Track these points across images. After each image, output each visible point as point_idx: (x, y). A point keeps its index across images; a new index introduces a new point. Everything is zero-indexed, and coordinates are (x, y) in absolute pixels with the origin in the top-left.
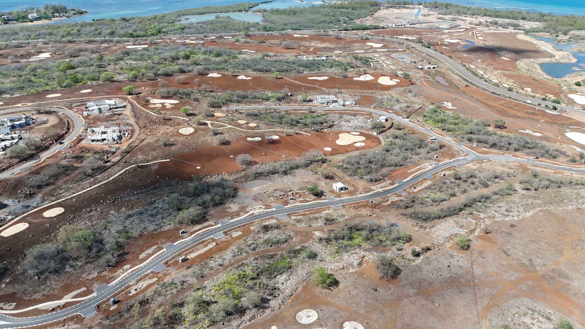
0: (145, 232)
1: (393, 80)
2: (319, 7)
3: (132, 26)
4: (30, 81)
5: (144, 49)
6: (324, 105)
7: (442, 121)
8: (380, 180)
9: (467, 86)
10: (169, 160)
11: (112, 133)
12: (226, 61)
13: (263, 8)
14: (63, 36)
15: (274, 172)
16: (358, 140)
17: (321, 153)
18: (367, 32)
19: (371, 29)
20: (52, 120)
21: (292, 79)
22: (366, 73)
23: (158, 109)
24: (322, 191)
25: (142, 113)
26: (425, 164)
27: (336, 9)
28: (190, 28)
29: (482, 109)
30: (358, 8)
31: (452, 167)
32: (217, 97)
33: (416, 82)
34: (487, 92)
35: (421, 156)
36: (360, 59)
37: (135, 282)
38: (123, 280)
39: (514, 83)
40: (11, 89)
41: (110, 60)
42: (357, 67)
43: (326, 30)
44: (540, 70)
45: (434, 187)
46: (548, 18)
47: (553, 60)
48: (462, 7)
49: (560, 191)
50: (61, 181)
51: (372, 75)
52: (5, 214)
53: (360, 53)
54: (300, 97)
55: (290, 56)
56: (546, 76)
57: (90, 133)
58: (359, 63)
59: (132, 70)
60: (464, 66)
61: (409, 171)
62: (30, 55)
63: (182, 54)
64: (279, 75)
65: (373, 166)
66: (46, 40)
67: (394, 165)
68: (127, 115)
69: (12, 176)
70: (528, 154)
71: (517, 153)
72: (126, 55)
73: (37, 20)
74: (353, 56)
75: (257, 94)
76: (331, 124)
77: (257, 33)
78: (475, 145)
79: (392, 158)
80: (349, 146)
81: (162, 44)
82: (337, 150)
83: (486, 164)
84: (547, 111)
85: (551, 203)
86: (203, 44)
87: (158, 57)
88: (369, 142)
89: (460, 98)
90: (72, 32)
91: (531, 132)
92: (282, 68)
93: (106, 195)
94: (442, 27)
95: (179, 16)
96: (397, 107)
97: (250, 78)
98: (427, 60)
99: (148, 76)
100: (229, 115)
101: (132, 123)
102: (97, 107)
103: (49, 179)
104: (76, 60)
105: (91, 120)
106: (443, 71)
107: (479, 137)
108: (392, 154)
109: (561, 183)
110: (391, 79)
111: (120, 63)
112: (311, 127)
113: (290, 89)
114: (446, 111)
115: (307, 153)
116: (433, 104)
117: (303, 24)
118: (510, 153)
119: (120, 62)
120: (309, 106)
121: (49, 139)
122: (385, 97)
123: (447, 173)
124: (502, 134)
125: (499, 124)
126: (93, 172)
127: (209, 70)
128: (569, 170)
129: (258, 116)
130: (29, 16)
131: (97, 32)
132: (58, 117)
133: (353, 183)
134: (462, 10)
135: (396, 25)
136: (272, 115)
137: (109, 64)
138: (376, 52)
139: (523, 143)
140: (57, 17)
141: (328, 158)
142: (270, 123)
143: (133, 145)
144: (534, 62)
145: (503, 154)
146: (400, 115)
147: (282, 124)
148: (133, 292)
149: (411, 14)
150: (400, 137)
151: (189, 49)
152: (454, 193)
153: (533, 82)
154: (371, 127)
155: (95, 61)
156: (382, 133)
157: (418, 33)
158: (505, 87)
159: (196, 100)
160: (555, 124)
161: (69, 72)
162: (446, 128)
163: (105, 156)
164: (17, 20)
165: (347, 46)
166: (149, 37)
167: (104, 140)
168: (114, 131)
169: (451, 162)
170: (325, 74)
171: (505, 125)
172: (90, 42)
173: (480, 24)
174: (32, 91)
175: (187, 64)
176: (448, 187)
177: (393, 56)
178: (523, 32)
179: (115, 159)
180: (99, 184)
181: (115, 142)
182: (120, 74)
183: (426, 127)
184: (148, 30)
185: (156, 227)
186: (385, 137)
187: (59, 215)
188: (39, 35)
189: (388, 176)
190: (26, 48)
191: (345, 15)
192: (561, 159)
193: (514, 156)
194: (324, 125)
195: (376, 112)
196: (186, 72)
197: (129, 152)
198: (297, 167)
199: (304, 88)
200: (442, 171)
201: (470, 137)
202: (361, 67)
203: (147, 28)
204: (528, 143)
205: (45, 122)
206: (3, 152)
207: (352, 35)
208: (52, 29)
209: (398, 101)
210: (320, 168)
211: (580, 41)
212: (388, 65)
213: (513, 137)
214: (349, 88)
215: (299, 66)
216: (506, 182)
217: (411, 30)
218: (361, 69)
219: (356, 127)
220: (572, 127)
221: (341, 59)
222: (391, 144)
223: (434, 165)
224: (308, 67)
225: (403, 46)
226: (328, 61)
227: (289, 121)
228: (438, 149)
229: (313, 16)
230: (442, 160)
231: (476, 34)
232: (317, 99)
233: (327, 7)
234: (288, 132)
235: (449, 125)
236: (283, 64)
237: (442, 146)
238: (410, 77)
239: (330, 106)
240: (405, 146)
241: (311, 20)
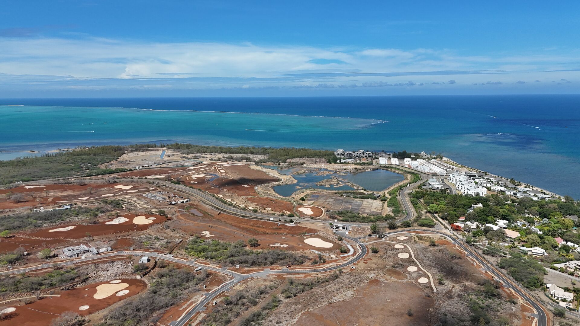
1: (148, 218)
2: (54, 155)
6: (74, 257)
7: (204, 250)
9: (220, 213)
16: (121, 289)
17: (76, 315)
18: (114, 176)
19: (118, 172)
21: (28, 235)
22: (119, 216)
26: (196, 297)
27: (76, 156)
29: (237, 232)
30: (100, 153)
31: (221, 293)
33: (173, 217)
34: (237, 217)
35: (190, 289)
36: (110, 203)
39: (257, 205)
42: (108, 211)
43: (67, 178)
44: (273, 192)
45: (208, 319)
46: (270, 151)
47: (281, 183)
48: (201, 147)
49: (313, 292)
51: (125, 216)
53: (109, 197)
54: (40, 254)
55: (23, 210)
56: (279, 196)
58: (109, 207)
60: (214, 196)
61: (181, 309)
64: (10, 233)
65: (141, 313)
67: (164, 306)
70: (282, 265)
71: (273, 266)
74: (101, 201)
76: (84, 277)
78: (237, 267)
79: (162, 299)
80: (110, 298)
82: (97, 306)
83: (250, 282)
84: (287, 225)
85: (309, 305)
88: (133, 287)
89: (215, 226)
91: (279, 245)
92: (13, 224)
94: (187, 165)
96: (157, 245)
98: (179, 195)
106: (196, 203)
107: (239, 258)
108: (160, 295)
109: (312, 284)
110: (147, 218)
112: (59, 287)
113: (26, 248)
114: (205, 240)
115: (57, 320)
116: (192, 235)
117: (37, 174)
118: (268, 267)
122: (144, 236)
123: (218, 300)
124: (257, 251)
125: (253, 242)
128: (315, 271)
134: (202, 149)
135: (143, 167)
138: (127, 194)
139: (276, 256)
141: (86, 318)
144: (268, 186)
145: (263, 270)
146: (162, 253)
147: (18, 291)
149: (156, 155)
150: (166, 275)
152: (228, 320)
153: (270, 202)
154: (133, 271)
156: (146, 274)
157: (166, 172)
158: (251, 210)
160: (295, 234)
162: (209, 256)
165: (93, 191)
169: (220, 289)
170: (71, 224)
171: (258, 243)
173: (219, 160)
176: (221, 315)
177: (145, 195)
178: (254, 163)
183: (189, 259)
186: (150, 278)
189: (160, 320)
191: (86, 161)
192: (307, 263)
193: (271, 269)
194: (77, 280)
195: (136, 254)
199: (44, 243)
200: (213, 299)
201: (232, 260)
202: (113, 211)
204: (279, 255)
207: (97, 180)
209: (157, 238)
211: (296, 166)
212: (141, 205)
213: (266, 252)
214: (101, 234)
215: (36, 219)
216: (271, 296)
217: (159, 170)
218: (112, 212)
219: (116, 275)
220: (307, 234)
221: (89, 206)
222: (157, 285)
223: (204, 296)
224: (48, 219)
225: (154, 185)
226: (72, 209)
227: (29, 285)
228: (205, 278)
229: (49, 165)
230: (211, 288)
231: (218, 168)
232: (63, 253)
233: (65, 155)
234: (28, 300)
235: (211, 253)
236: (14, 220)
237: (208, 275)
238: (165, 214)
239: (81, 258)
240: (173, 283)
241: (46, 169)
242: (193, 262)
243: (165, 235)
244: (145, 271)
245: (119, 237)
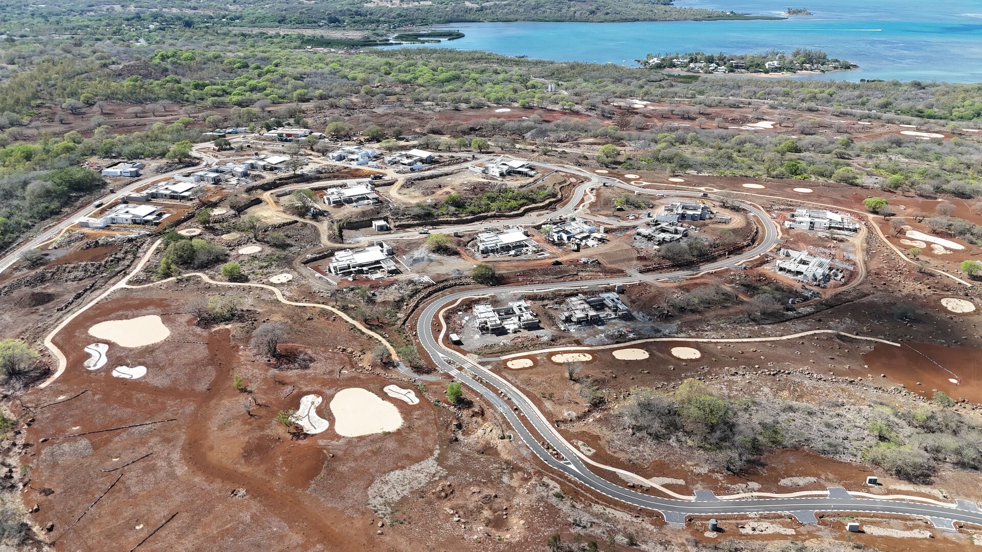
0: (806, 447)
3: (928, 98)
4: (730, 158)
5: (934, 141)
10: (899, 345)
11: (816, 267)
14: (803, 101)
20: (737, 221)
23: (917, 250)
25: (883, 249)
37: (758, 516)
38: (740, 503)
40: (702, 164)
41: (862, 149)
50: (713, 313)
52: (628, 329)
57: (782, 256)
59: (894, 172)
62: (744, 120)
66: (776, 103)
68: (854, 246)
69: (656, 283)
72: (894, 145)
73: (776, 71)
81: (975, 137)
87: (956, 159)
90: (819, 96)
93: (768, 360)
99: (921, 189)
101: (857, 261)
102: (809, 220)
103: (699, 304)
104: (808, 139)
105: (792, 236)
111: (877, 157)
119: (879, 155)
121: (721, 247)
126: (763, 317)
130: (767, 65)
131: (860, 101)
132: (747, 218)
137: (858, 156)
140: (806, 69)
143: (844, 298)
148: (748, 530)
155: (836, 146)
161: (789, 155)
163: (791, 299)
164: (747, 69)
166: (952, 120)
167: (799, 273)
168: (821, 265)
172: (842, 115)
174: (728, 173)
179: (803, 310)
180: (764, 339)
181: (815, 283)
182: (870, 174)
184: (957, 109)
185: (827, 448)
187: (691, 360)
188: (769, 94)
190: (744, 110)
197: (831, 307)
203: (955, 104)
205: (726, 222)
206: (657, 247)
208: (792, 88)
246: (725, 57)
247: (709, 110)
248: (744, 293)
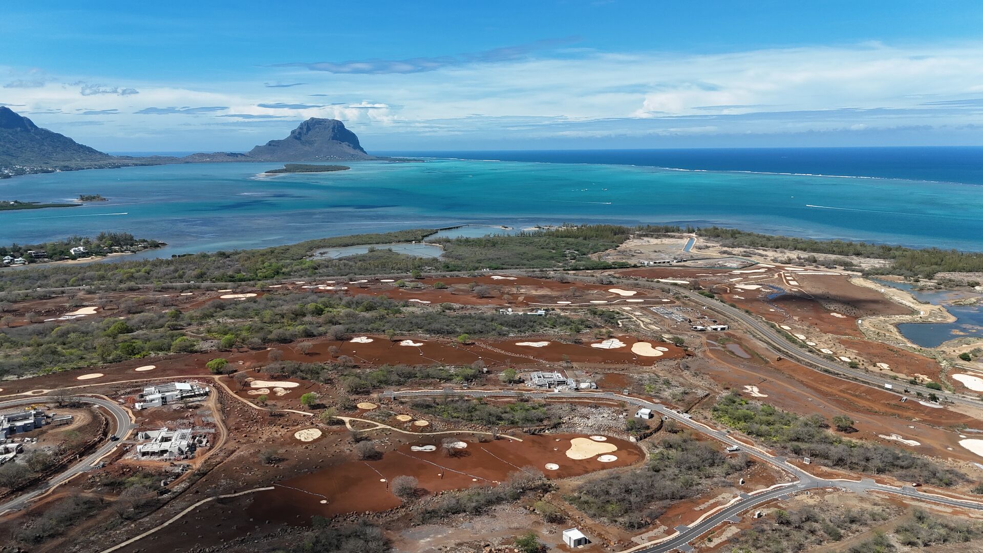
1: (657, 348)
2: (531, 235)
3: (234, 265)
4: (54, 352)
5: (249, 300)
6: (544, 388)
7: (746, 418)
8: (647, 524)
9: (780, 359)
10: (273, 488)
11: (178, 441)
12: (382, 318)
13: (444, 237)
14: (121, 282)
15: (456, 510)
16: (606, 452)
17: (541, 474)
18: (610, 273)
19: (615, 268)
20: (81, 418)
21: (490, 345)
22: (612, 337)
23: (263, 397)
24: (544, 547)
25: (235, 404)
26: (724, 495)
27: (559, 238)
28: (327, 267)
29: (812, 398)
30: (592, 236)
31: (771, 501)
32: (363, 376)
33: (696, 352)
34: (815, 370)
35: (715, 479)
36: (600, 315)
39: (859, 354)
40: (21, 366)
41: (192, 318)
42: (596, 326)
43: (544, 269)
44: (897, 334)
46: (897, 253)
47: (917, 318)
48: (758, 236)
49: (969, 548)
50: (78, 529)
51: (621, 339)
53: (599, 305)
54: (502, 375)
55: (487, 309)
56: (909, 345)
57: (141, 440)
58: (599, 321)
59: (225, 333)
60: (773, 326)
61: (697, 509)
62: (62, 310)
63: (311, 306)
64: (469, 338)
65: (632, 498)
66: (93, 287)
67: (669, 496)
68: (209, 409)
70: (902, 478)
71: (882, 476)
72: (218, 309)
73: (84, 257)
74: (588, 310)
75: (431, 371)
76: (555, 421)
77: (433, 273)
79: (666, 484)
80: (588, 461)
81: (280, 292)
82: (570, 468)
83: (832, 495)
84: (922, 403)
86: (346, 291)
87: (270, 311)
88: (624, 453)
89: (771, 379)
90: (136, 275)
91: (900, 439)
92: (474, 327)
94: (729, 266)
95: (311, 249)
96: (667, 394)
97: (421, 344)
98: (710, 317)
99: (251, 343)
100: (383, 406)
101: (217, 423)
102: (160, 395)
103: (57, 525)
104: (137, 317)
105: (147, 417)
106: (739, 334)
108: (664, 476)
109: (969, 532)
110: (654, 347)
112: (523, 428)
113: (487, 363)
114: (750, 402)
115: (515, 475)
116: (727, 389)
117: (508, 260)
118: (870, 477)
119: (208, 320)
120: (519, 389)
121: (69, 452)
122: (646, 376)
123: (765, 512)
124: (851, 442)
125: (844, 423)
126: (137, 511)
127: (354, 332)
128: (979, 507)
129: (432, 407)
130: (72, 251)
131: (177, 275)
132: (92, 412)
133: (598, 530)
134: (759, 241)
135: (655, 263)
136: (455, 405)
137: (190, 324)
138: (627, 304)
139: (890, 459)
140: (116, 251)
141: (554, 483)
142: (451, 420)
143: (214, 461)
144: (885, 321)
145: (859, 479)
146: (673, 408)
147: (472, 420)
149: (677, 246)
150: (676, 446)
151: (323, 299)
153: (890, 354)
154: (624, 427)
155: (167, 320)
156: (645, 438)
157: (692, 275)
158: (844, 362)
159: (329, 381)
160: (939, 424)
161: (122, 337)
162: (754, 430)
163: (162, 482)
164: (51, 257)
165: (577, 294)
166: (259, 280)
167: (163, 452)
168: (183, 437)
169: (770, 493)
170: (544, 338)
171: (854, 427)
172: (164, 290)
173: (789, 261)
174: (56, 369)
175: (317, 323)
176: (768, 539)
177: (654, 309)
178: (860, 274)
179: (177, 488)
180: (144, 535)
181: (182, 457)
182: (205, 339)
183: (719, 428)
184: (260, 271)
186: (650, 445)
188: (83, 280)
189: (661, 517)
190: (58, 300)
191: (573, 247)
192: (960, 487)
193: (878, 481)
194: (545, 422)
195: (632, 401)
196: (314, 336)
197: (204, 474)
198: (499, 500)
199: (509, 360)
200: (755, 508)
201: (798, 446)
202: (603, 327)
203: (257, 267)
204: (898, 458)
205: (68, 422)
207: (585, 277)
208: (106, 271)
209: (667, 383)
210: (540, 502)
211: (956, 288)
212: (646, 324)
213: (870, 446)
214: (583, 361)
215: (501, 324)
216: (872, 530)
217: (681, 270)
218: (602, 330)
219: (599, 428)
220: (968, 430)
221: (570, 315)
222: (662, 459)
223: (739, 498)
224: (516, 327)
225: (669, 295)
226: (548, 317)
227: (485, 416)
228: (744, 467)
229: (523, 249)
230: (752, 487)
231: (785, 277)
232: (531, 379)
233: (545, 235)
234: (482, 436)
235: (759, 425)
236: (476, 321)
237: (750, 463)
238: (684, 344)
239: (553, 391)
240: (687, 461)
241: (519, 254)
242: (724, 435)
243: (681, 380)
244: (643, 432)
245: (609, 369)
246: (20, 248)
247: (16, 306)
248: (110, 494)
